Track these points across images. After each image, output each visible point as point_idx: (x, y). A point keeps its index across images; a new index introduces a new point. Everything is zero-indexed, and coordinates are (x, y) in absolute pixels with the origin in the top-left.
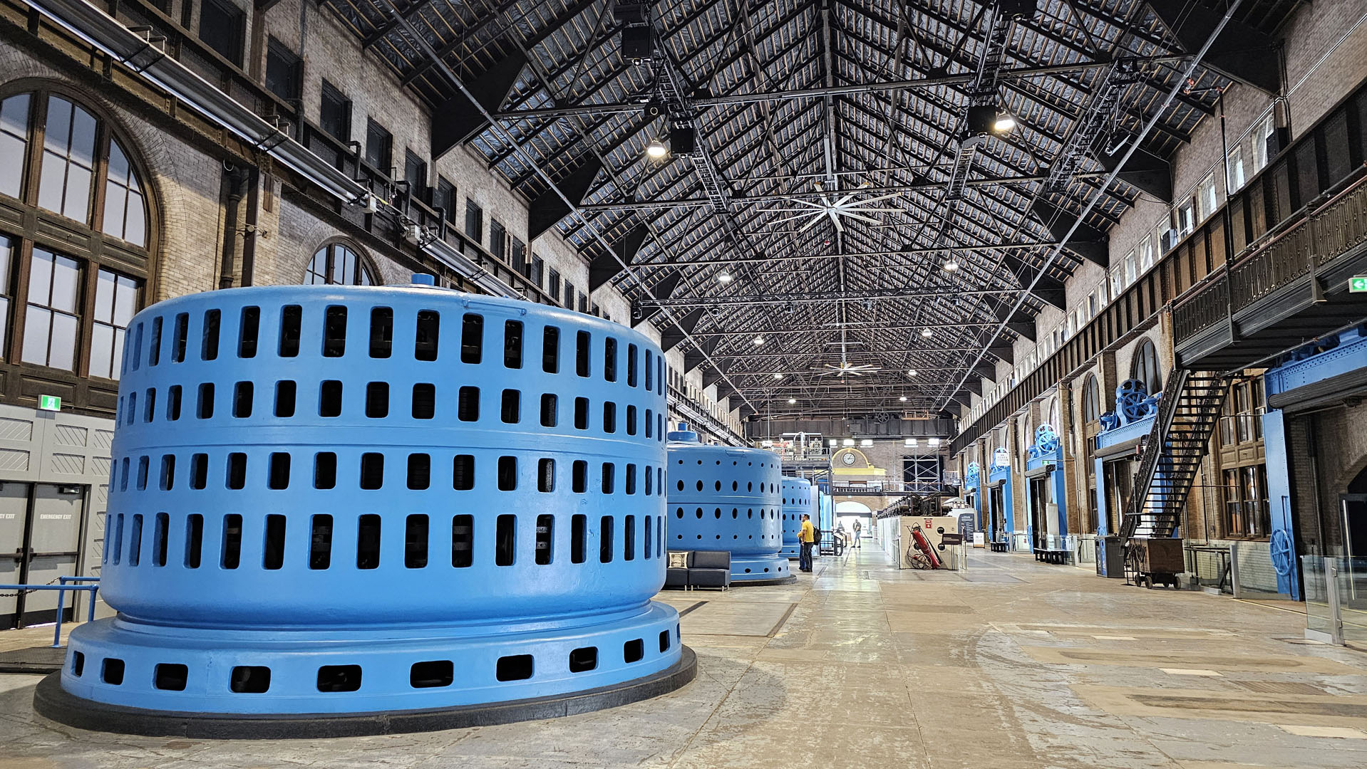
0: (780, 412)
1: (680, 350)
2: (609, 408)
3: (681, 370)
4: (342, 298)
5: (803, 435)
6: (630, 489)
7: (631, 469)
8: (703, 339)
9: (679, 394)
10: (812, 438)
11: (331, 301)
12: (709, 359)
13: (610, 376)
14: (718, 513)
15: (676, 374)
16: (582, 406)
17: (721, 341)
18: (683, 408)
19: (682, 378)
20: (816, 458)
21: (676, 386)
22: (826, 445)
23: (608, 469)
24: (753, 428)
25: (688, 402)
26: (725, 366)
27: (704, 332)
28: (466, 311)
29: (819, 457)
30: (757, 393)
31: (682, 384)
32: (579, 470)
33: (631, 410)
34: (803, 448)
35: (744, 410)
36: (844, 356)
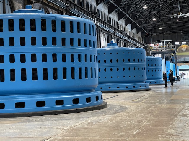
0: (157, 33)
1: (116, 12)
2: (79, 40)
3: (116, 20)
4: (12, 17)
5: (165, 41)
6: (86, 60)
7: (86, 56)
8: (124, 7)
9: (116, 29)
10: (168, 42)
11: (9, 18)
12: (127, 15)
13: (79, 32)
14: (124, 69)
15: (115, 21)
16: (72, 40)
17: (131, 8)
18: (118, 34)
19: (117, 23)
20: (170, 49)
21: (115, 26)
22: (173, 44)
23: (80, 56)
24: (147, 40)
25: (120, 32)
26: (133, 17)
27: (125, 5)
28: (42, 18)
29: (171, 49)
30: (147, 26)
31: (117, 25)
32: (72, 56)
33: (85, 40)
34: (165, 46)
35: (143, 33)
36: (180, 10)
